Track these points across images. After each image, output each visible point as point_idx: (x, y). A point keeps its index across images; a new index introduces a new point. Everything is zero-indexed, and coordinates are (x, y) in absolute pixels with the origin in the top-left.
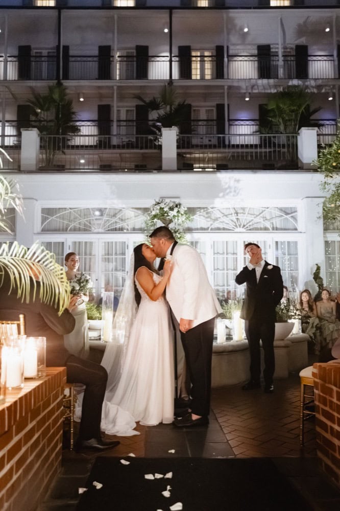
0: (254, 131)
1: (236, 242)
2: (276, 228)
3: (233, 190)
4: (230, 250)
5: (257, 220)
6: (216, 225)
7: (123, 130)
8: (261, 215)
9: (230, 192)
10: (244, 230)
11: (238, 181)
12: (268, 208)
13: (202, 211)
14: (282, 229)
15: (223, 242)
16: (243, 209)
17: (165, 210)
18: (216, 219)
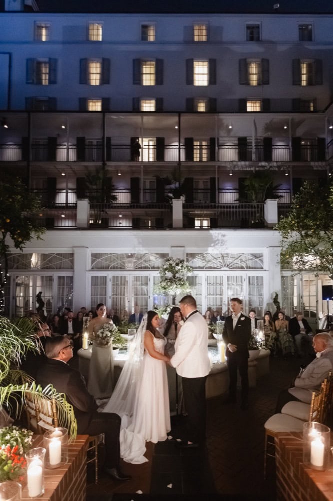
0: (236, 199)
1: (223, 276)
2: (250, 267)
3: (221, 242)
4: (219, 281)
5: (236, 261)
6: (209, 264)
7: (148, 196)
8: (240, 258)
9: (219, 243)
10: (227, 268)
11: (224, 236)
12: (243, 254)
13: (200, 255)
14: (253, 268)
15: (214, 276)
16: (227, 254)
17: (173, 265)
18: (209, 261)
